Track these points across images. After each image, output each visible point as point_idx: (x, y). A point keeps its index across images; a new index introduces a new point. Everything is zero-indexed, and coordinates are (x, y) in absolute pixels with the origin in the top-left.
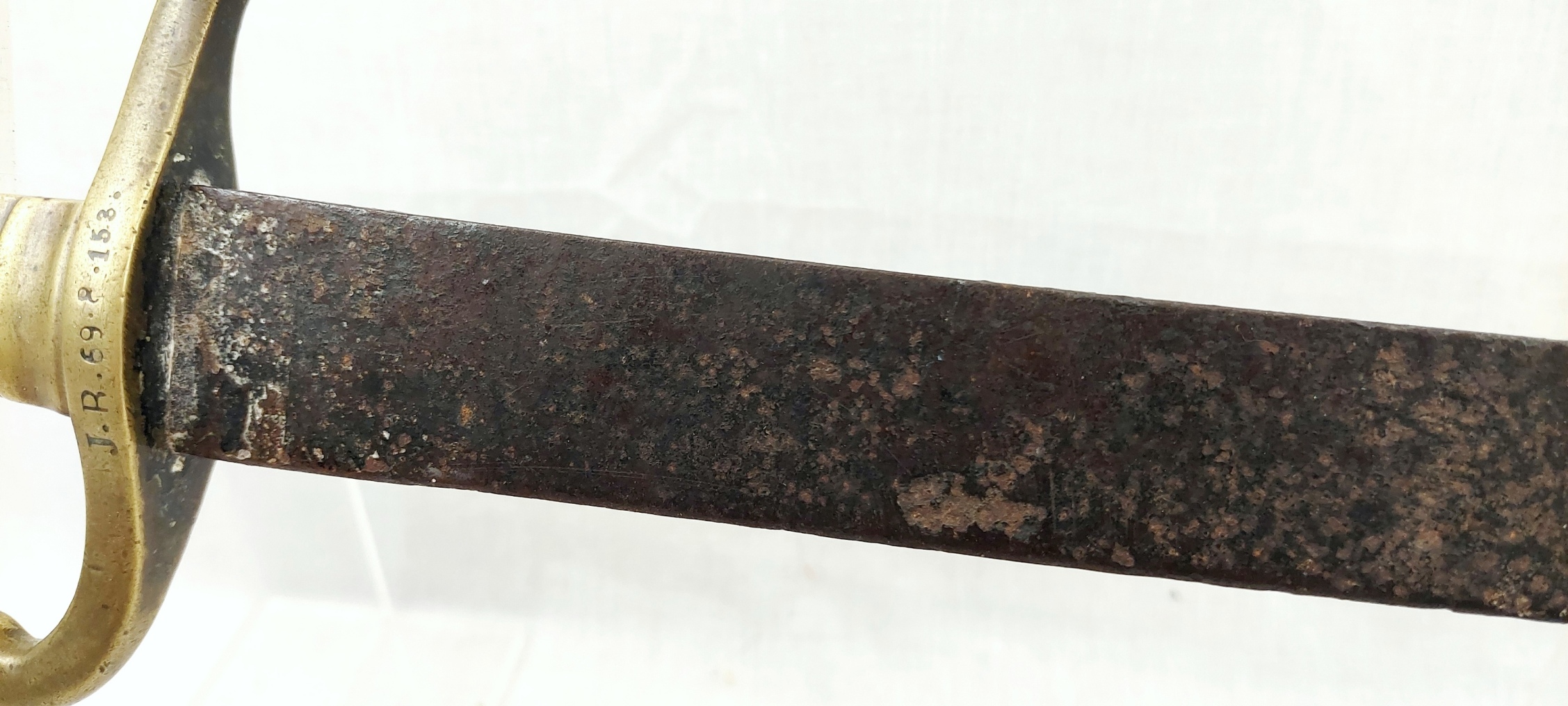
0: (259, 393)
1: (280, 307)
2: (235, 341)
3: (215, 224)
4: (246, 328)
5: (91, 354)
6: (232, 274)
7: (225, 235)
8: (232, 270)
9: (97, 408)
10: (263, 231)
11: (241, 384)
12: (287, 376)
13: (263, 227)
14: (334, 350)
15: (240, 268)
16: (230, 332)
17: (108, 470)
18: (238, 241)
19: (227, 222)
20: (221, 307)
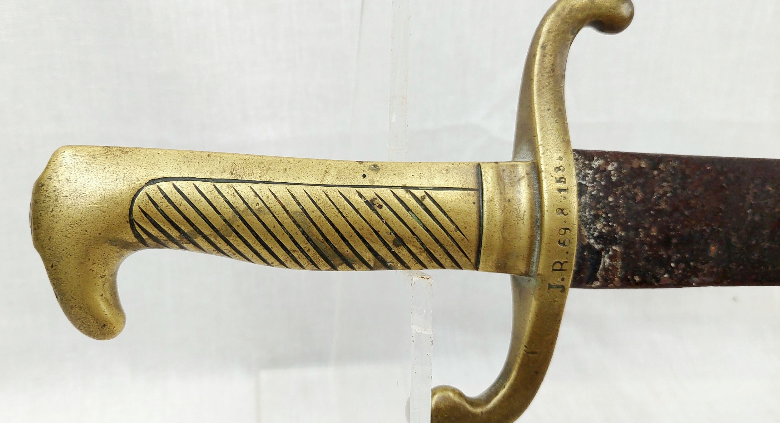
0: (608, 252)
1: (619, 207)
2: (594, 227)
3: (583, 168)
4: (600, 219)
5: (564, 242)
6: (593, 193)
7: (589, 174)
8: (593, 191)
9: (561, 270)
10: (609, 169)
11: (598, 248)
12: (622, 242)
13: (610, 168)
14: (647, 226)
15: (598, 190)
16: (593, 223)
17: (555, 301)
18: (596, 176)
19: (589, 166)
20: (587, 210)
